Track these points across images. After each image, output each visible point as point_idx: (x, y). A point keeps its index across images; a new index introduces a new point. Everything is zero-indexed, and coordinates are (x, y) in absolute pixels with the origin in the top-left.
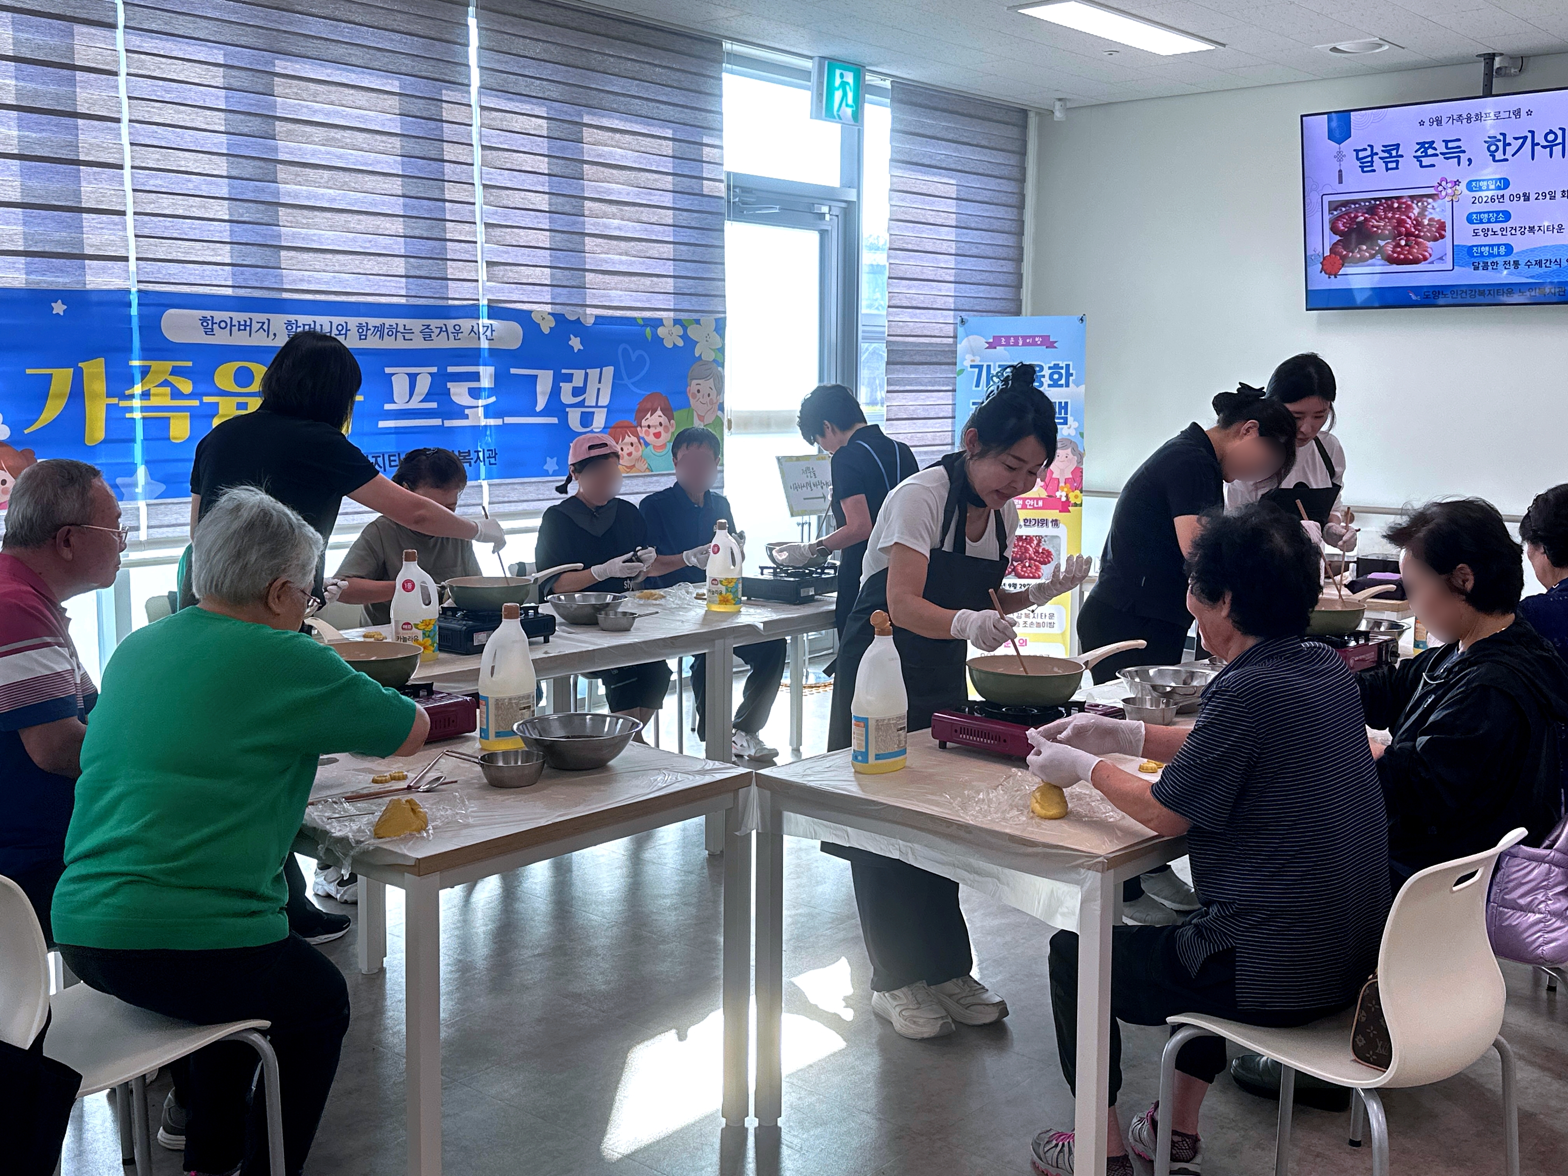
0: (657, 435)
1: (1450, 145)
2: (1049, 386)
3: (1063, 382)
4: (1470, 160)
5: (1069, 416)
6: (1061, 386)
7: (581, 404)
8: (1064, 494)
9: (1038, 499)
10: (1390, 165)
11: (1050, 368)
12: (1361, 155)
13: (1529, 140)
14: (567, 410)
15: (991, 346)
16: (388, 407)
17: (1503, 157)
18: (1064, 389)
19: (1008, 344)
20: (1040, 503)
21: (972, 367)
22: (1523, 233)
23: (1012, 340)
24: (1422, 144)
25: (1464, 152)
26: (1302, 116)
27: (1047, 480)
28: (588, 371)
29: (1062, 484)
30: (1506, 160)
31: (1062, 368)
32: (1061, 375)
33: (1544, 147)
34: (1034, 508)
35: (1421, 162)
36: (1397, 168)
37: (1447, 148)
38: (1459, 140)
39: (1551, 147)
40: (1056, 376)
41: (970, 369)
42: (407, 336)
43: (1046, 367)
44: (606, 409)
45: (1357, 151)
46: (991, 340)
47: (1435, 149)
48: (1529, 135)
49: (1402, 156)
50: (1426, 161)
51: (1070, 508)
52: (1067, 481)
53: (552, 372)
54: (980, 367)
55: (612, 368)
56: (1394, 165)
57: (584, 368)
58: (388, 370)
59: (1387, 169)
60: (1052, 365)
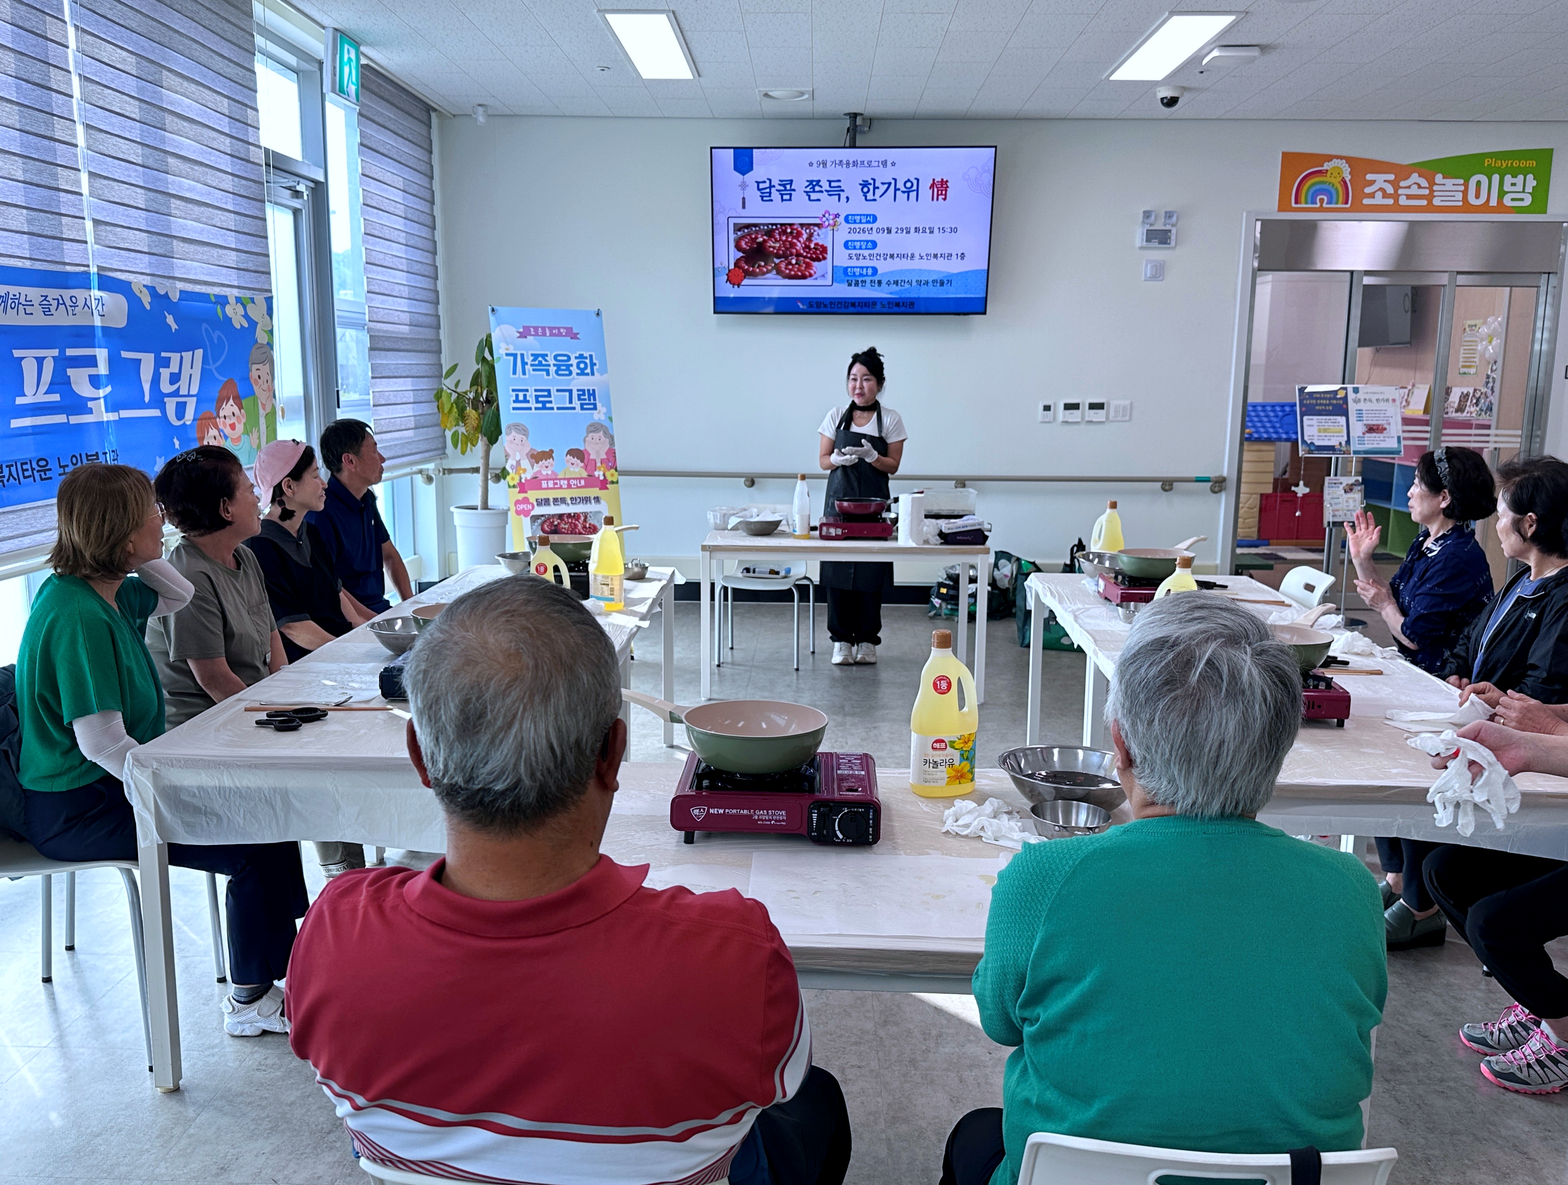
0: (233, 427)
1: (833, 184)
2: (578, 374)
3: (588, 371)
4: (848, 198)
5: (597, 402)
6: (587, 374)
7: (176, 394)
8: (601, 473)
9: (580, 479)
10: (785, 197)
11: (576, 358)
12: (762, 186)
13: (892, 186)
14: (166, 399)
15: (523, 335)
16: (20, 401)
17: (872, 198)
18: (590, 377)
19: (537, 334)
20: (583, 482)
21: (507, 355)
22: (885, 259)
23: (540, 330)
24: (811, 182)
25: (843, 191)
26: (711, 148)
27: (586, 461)
28: (183, 354)
29: (599, 464)
30: (875, 200)
31: (586, 358)
32: (586, 364)
33: (903, 192)
34: (578, 487)
35: (809, 196)
36: (790, 200)
37: (830, 186)
38: (839, 181)
39: (908, 193)
40: (582, 366)
41: (505, 357)
43: (573, 358)
44: (195, 399)
45: (758, 183)
46: (521, 330)
47: (821, 187)
48: (893, 182)
49: (794, 190)
50: (814, 196)
51: (608, 486)
52: (602, 461)
53: (153, 355)
54: (515, 356)
55: (201, 351)
56: (788, 197)
57: (180, 351)
58: (17, 353)
59: (783, 200)
60: (577, 355)
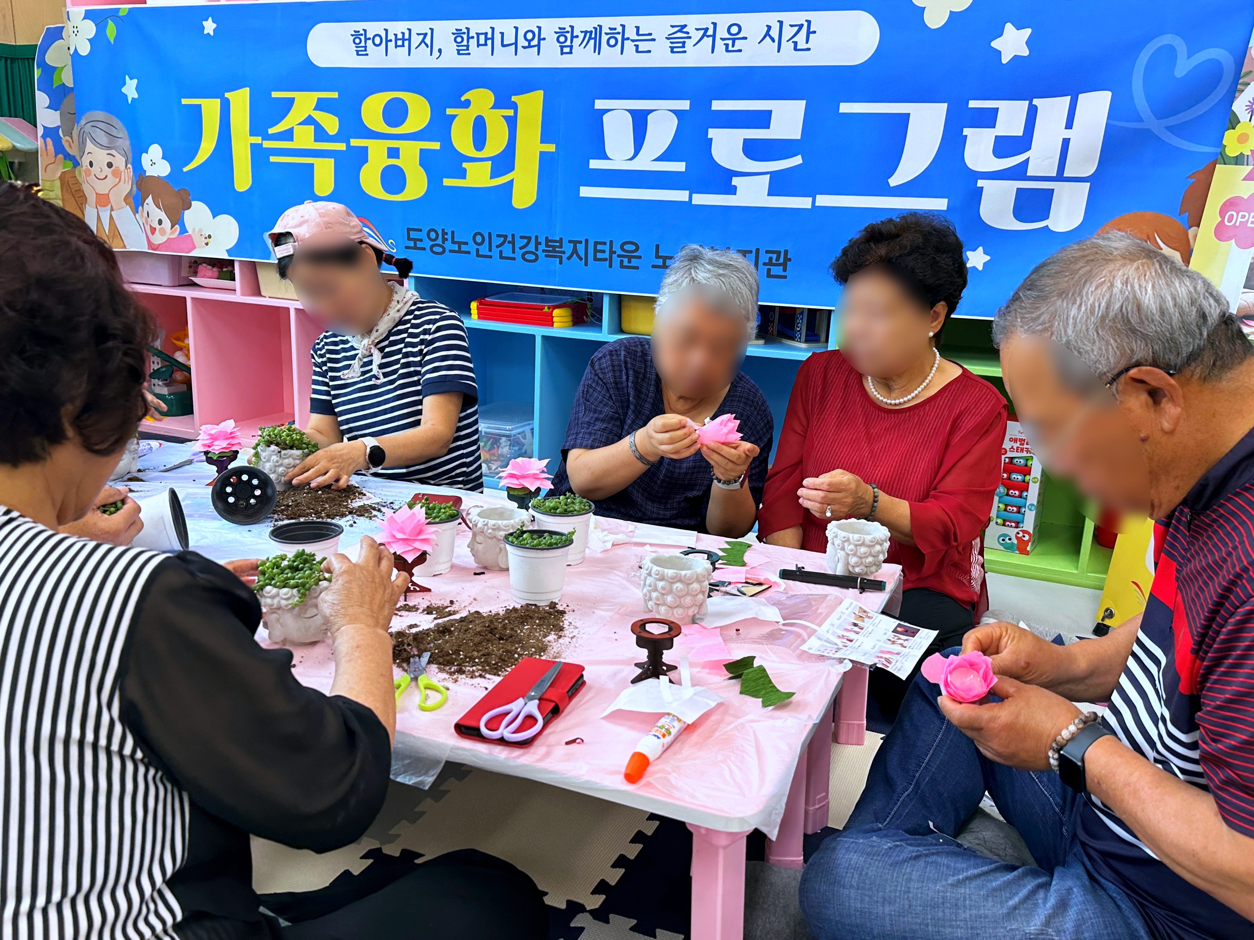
16: (595, 164)
42: (643, 46)
58: (600, 104)
